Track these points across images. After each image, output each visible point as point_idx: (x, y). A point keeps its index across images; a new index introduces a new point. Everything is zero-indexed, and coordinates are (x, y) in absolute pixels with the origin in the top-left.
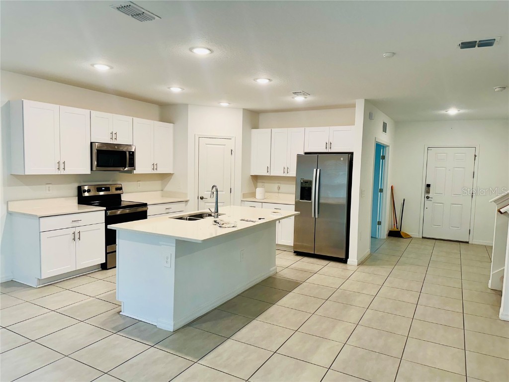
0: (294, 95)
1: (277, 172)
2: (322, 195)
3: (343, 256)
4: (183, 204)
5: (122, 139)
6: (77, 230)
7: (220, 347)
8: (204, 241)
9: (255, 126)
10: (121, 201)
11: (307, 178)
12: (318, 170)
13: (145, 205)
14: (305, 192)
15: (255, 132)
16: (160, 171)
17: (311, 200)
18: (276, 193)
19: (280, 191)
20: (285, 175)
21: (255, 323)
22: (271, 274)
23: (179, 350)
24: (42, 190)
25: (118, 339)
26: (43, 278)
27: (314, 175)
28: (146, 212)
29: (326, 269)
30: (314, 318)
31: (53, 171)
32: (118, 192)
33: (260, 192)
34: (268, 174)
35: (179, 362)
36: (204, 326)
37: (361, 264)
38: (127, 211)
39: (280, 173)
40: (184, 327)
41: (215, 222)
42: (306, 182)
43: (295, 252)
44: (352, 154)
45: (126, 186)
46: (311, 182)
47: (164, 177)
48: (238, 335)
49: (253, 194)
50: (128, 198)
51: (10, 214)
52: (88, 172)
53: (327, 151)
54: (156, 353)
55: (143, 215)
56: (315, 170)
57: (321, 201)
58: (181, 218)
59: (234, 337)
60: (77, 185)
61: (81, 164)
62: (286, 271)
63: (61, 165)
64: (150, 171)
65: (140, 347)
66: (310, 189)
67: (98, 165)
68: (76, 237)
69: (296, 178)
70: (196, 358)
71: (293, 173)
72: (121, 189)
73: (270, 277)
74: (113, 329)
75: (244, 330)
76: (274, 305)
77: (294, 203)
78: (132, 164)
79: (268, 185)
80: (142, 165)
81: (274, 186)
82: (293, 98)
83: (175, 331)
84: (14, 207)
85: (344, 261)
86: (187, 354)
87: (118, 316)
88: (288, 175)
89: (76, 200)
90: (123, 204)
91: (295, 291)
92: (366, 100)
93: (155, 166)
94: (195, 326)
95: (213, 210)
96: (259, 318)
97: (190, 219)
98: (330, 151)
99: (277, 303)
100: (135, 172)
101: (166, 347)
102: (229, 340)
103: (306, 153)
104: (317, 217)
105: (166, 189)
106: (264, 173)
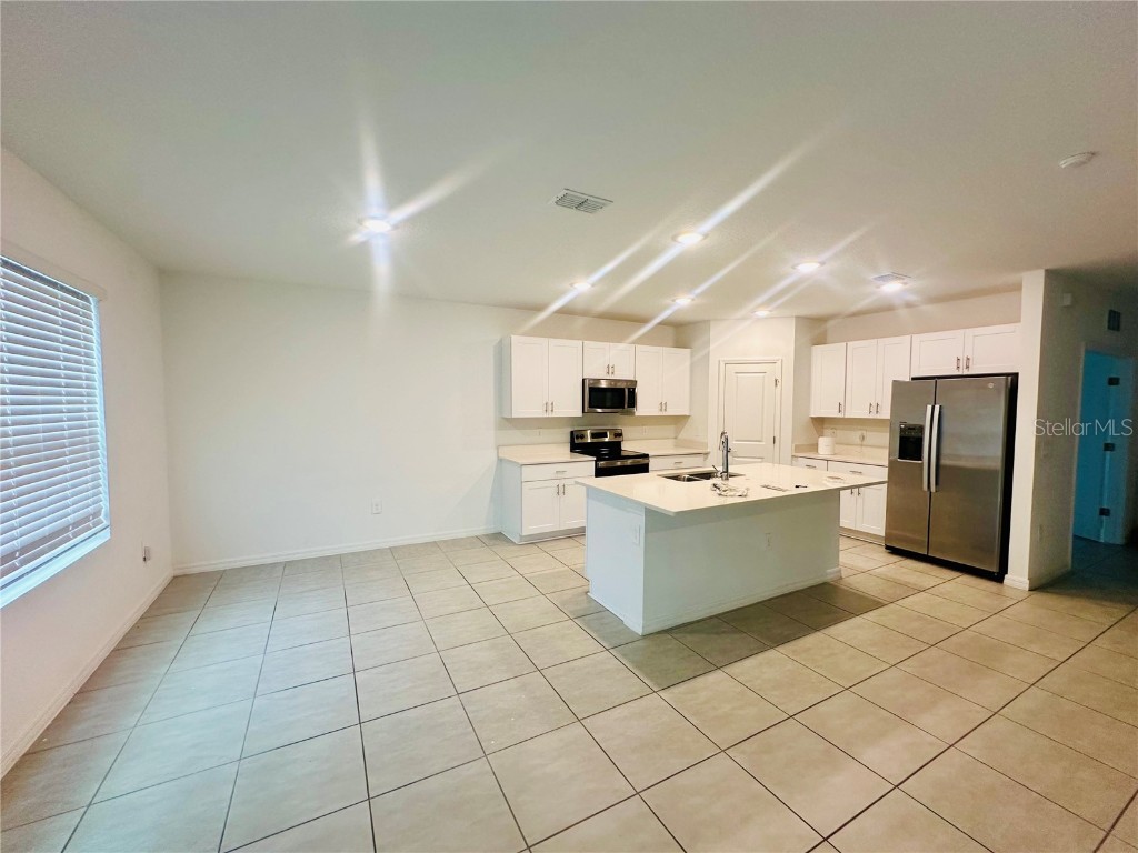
0: (879, 283)
1: (856, 411)
2: (945, 450)
3: (994, 569)
4: (701, 458)
5: (623, 374)
6: (561, 483)
7: (699, 679)
8: (678, 513)
9: (821, 340)
10: (621, 450)
11: (912, 422)
12: (937, 407)
13: (646, 456)
14: (909, 444)
15: (818, 349)
16: (671, 412)
17: (920, 459)
18: (857, 445)
19: (864, 443)
20: (871, 416)
21: (772, 654)
22: (828, 578)
23: (639, 665)
25: (572, 629)
26: (524, 534)
27: (927, 417)
28: (647, 465)
29: (948, 586)
30: (893, 673)
31: (541, 413)
32: (617, 439)
33: (825, 444)
34: (840, 415)
35: (634, 684)
36: (689, 638)
37: (1039, 586)
38: (629, 462)
39: (862, 413)
40: (659, 632)
41: (715, 486)
42: (911, 428)
43: (887, 547)
44: (1015, 376)
45: (628, 432)
46: (921, 429)
47: (679, 421)
48: (736, 668)
49: (815, 447)
50: (628, 447)
51: (500, 460)
52: (580, 414)
53: (960, 373)
54: (608, 660)
55: (644, 469)
56: (929, 407)
57: (944, 462)
58: (676, 478)
59: (727, 669)
60: (570, 429)
61: (571, 405)
62: (860, 578)
63: (549, 406)
64: (656, 412)
65: (592, 646)
66: (920, 440)
67: (590, 406)
68: (561, 491)
69: (891, 422)
70: (658, 685)
71: (886, 413)
72: (621, 435)
73: (825, 584)
74: (571, 612)
75: (748, 663)
76: (818, 633)
77: (886, 464)
78: (632, 403)
79: (842, 434)
80: (644, 406)
81: (855, 436)
82: (878, 287)
83: (645, 636)
84: (506, 453)
85: (998, 576)
86: (647, 675)
87: (585, 597)
88: (878, 416)
89: (568, 448)
90: (623, 454)
91: (865, 616)
92: (1047, 271)
93: (663, 406)
94: (675, 635)
95: (720, 469)
96: (781, 649)
97: (689, 480)
98: (966, 373)
99: (826, 631)
100: (636, 413)
101: (625, 656)
102: (719, 671)
103: (913, 379)
104: (933, 489)
105: (680, 437)
106: (834, 413)
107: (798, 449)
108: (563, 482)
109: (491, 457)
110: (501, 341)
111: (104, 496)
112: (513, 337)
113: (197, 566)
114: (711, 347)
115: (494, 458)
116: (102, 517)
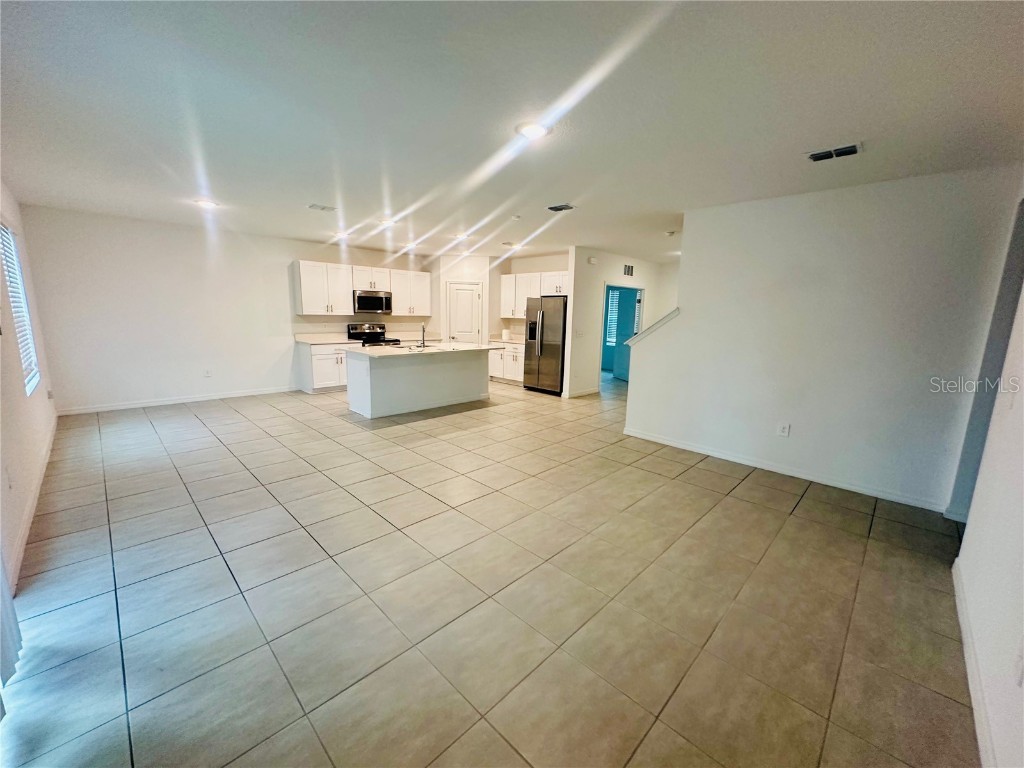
3: (558, 391)
5: (381, 287)
10: (385, 337)
11: (533, 319)
13: (399, 341)
14: (532, 332)
16: (418, 313)
17: (535, 339)
18: (515, 334)
19: (517, 332)
20: (519, 317)
22: (481, 398)
24: (320, 327)
26: (315, 388)
27: (538, 317)
31: (323, 312)
32: (381, 330)
33: (505, 334)
34: (513, 317)
42: (532, 323)
43: (524, 387)
44: (566, 297)
45: (388, 326)
46: (536, 324)
47: (425, 319)
49: (500, 336)
50: (389, 336)
51: (297, 343)
52: (353, 314)
56: (539, 313)
57: (544, 342)
60: (345, 324)
61: (347, 308)
63: (329, 308)
64: (407, 314)
66: (536, 329)
67: (359, 308)
68: (338, 361)
69: (526, 320)
71: (524, 315)
72: (383, 327)
77: (524, 343)
78: (389, 306)
80: (397, 309)
83: (372, 419)
84: (300, 338)
85: (559, 394)
89: (346, 335)
90: (387, 339)
92: (576, 247)
93: (411, 309)
100: (393, 314)
103: (533, 298)
104: (540, 355)
106: (510, 316)
107: (492, 336)
108: (340, 356)
109: (291, 342)
110: (293, 263)
111: (33, 354)
112: (301, 262)
113: (75, 410)
114: (441, 271)
115: (292, 342)
116: (33, 365)
